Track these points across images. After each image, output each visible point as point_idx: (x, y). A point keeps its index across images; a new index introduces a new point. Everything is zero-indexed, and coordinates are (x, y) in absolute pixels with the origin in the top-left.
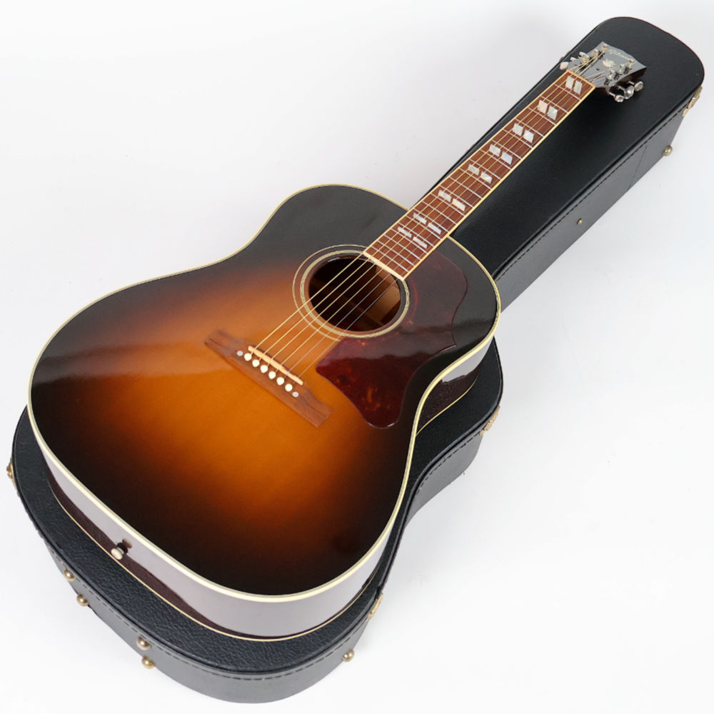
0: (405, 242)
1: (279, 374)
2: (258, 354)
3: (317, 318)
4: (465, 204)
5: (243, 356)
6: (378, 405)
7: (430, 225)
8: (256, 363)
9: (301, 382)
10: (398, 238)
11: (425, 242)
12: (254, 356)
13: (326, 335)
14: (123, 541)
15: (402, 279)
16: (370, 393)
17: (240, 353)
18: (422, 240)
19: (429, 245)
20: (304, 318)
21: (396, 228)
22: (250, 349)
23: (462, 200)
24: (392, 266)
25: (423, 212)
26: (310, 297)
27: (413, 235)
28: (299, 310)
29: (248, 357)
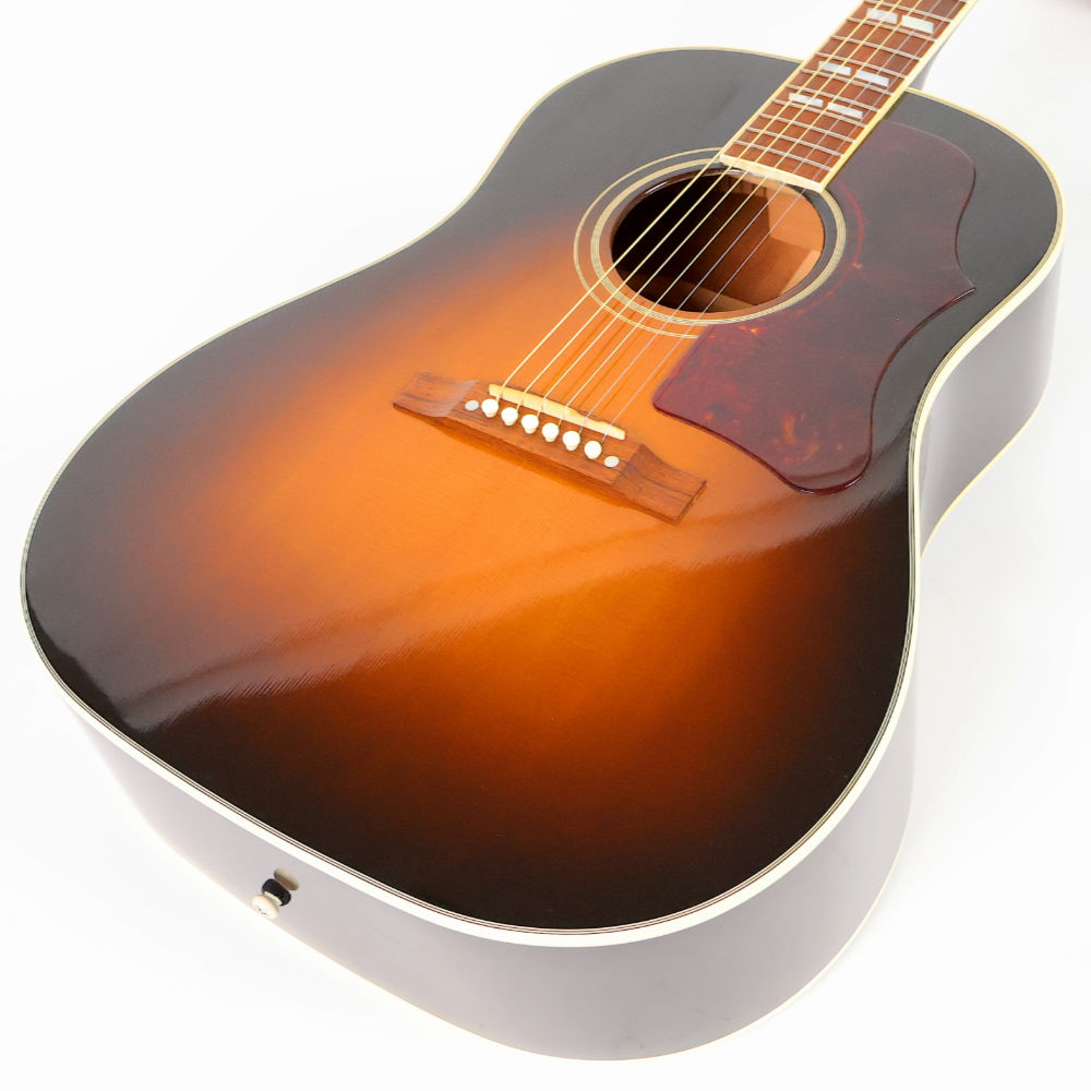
0: (809, 115)
1: (564, 426)
2: (511, 395)
3: (633, 301)
4: (929, 19)
5: (480, 409)
6: (814, 448)
7: (860, 74)
8: (509, 416)
9: (619, 434)
10: (792, 111)
11: (855, 107)
12: (503, 404)
13: (658, 332)
14: (275, 875)
15: (818, 187)
16: (789, 427)
17: (472, 405)
18: (847, 104)
19: (865, 110)
20: (603, 305)
21: (784, 97)
22: (494, 390)
23: (923, 13)
24: (788, 166)
25: (839, 54)
26: (614, 261)
27: (827, 100)
28: (590, 291)
29: (490, 407)
